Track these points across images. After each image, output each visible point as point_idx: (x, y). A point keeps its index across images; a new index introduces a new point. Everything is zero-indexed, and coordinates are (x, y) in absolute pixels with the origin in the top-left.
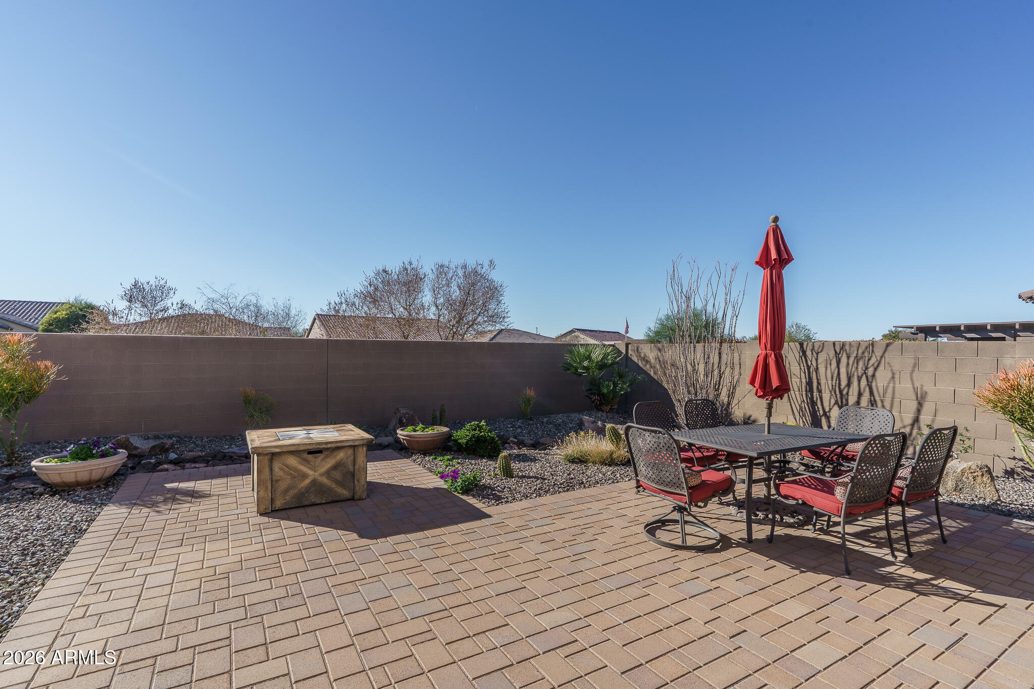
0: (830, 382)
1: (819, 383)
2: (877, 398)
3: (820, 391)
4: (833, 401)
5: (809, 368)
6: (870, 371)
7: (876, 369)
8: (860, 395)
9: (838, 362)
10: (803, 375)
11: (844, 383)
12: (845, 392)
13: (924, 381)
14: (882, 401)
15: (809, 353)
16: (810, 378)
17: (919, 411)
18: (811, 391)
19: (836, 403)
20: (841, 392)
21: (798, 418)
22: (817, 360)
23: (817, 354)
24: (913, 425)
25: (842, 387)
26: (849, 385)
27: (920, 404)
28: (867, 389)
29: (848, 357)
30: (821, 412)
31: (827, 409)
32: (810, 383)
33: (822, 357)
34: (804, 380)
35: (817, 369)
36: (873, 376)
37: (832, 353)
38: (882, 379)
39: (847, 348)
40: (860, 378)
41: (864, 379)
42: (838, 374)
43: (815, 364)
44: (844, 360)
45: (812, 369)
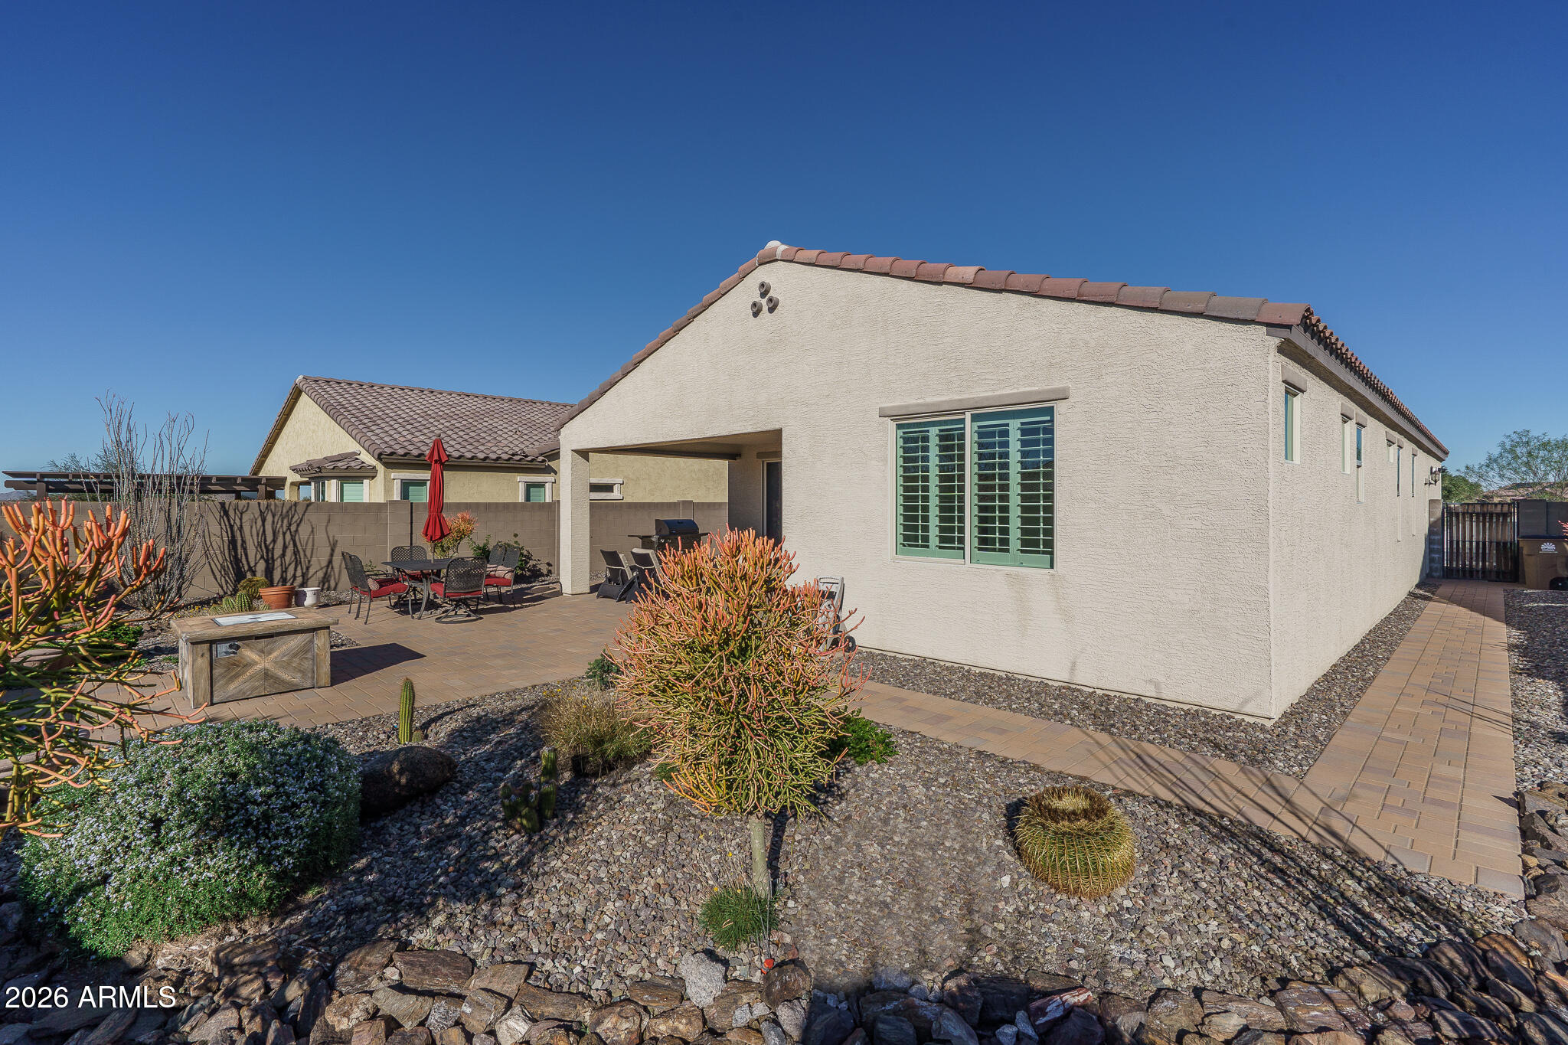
0: (255, 538)
1: (244, 542)
2: (300, 548)
3: (245, 549)
4: (259, 556)
5: (231, 527)
6: (293, 528)
7: (298, 525)
8: (285, 547)
9: (264, 521)
10: (224, 534)
11: (269, 538)
12: (271, 547)
13: (333, 531)
14: (304, 551)
15: (231, 513)
16: (233, 536)
17: (332, 555)
18: (235, 549)
19: (262, 557)
20: (267, 547)
21: (218, 577)
22: (241, 519)
23: (241, 514)
24: (328, 566)
25: (268, 542)
26: (274, 541)
27: (333, 550)
28: (291, 542)
29: (274, 516)
30: (246, 568)
31: (252, 564)
32: (233, 542)
33: (245, 517)
34: (226, 539)
35: (241, 528)
36: (297, 531)
37: (257, 514)
38: (304, 532)
39: (273, 507)
40: (284, 534)
41: (288, 534)
42: (264, 531)
43: (238, 524)
44: (269, 518)
45: (235, 528)
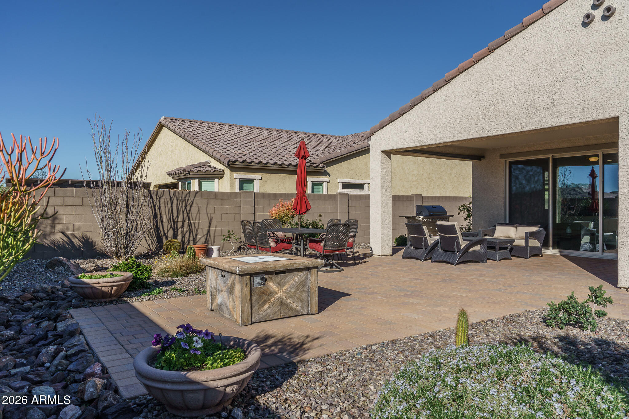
0: (167, 214)
1: (161, 216)
2: (192, 222)
3: (162, 221)
4: (169, 226)
5: (155, 206)
6: (188, 208)
7: (191, 207)
8: (184, 221)
9: (172, 203)
10: (151, 211)
11: (175, 215)
12: (176, 221)
13: (211, 211)
14: (194, 224)
16: (155, 213)
17: (209, 227)
18: (157, 221)
19: (171, 227)
20: (174, 221)
21: (148, 239)
22: (160, 202)
23: (160, 198)
24: (207, 234)
25: (174, 217)
26: (178, 217)
27: (210, 224)
28: (187, 218)
29: (177, 200)
30: (163, 234)
31: (166, 232)
32: (155, 216)
33: (162, 200)
34: (151, 215)
35: (160, 208)
36: (190, 210)
37: (168, 199)
38: (194, 210)
39: (177, 194)
40: (183, 212)
41: (185, 212)
42: (172, 210)
43: (158, 204)
44: (175, 201)
45: (157, 207)
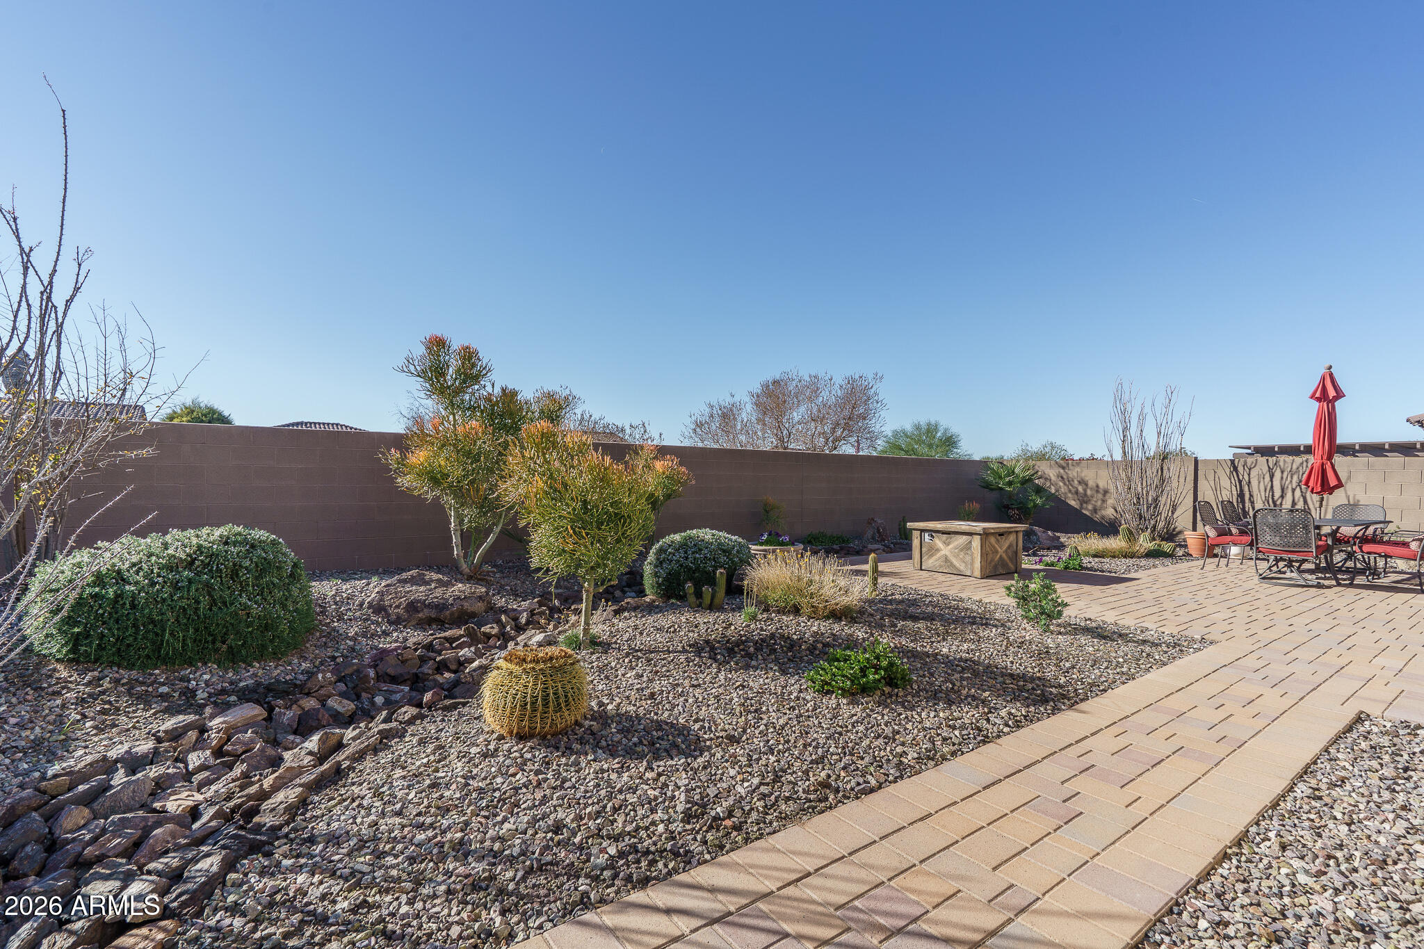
0: (1263, 494)
1: (1251, 496)
2: (1311, 506)
3: (1252, 503)
5: (1240, 482)
8: (1294, 504)
9: (1272, 477)
10: (1234, 488)
11: (1278, 493)
12: (1278, 503)
13: (1354, 491)
15: (1240, 469)
16: (1242, 490)
18: (1243, 502)
20: (1274, 502)
22: (1249, 474)
23: (1250, 469)
25: (1276, 498)
26: (1282, 497)
28: (1302, 499)
29: (1282, 472)
32: (1241, 494)
33: (1254, 473)
34: (1235, 493)
35: (1249, 483)
37: (1265, 469)
39: (1282, 464)
40: (1293, 490)
41: (1298, 490)
42: (1272, 487)
43: (1247, 479)
44: (1278, 474)
45: (1244, 483)
